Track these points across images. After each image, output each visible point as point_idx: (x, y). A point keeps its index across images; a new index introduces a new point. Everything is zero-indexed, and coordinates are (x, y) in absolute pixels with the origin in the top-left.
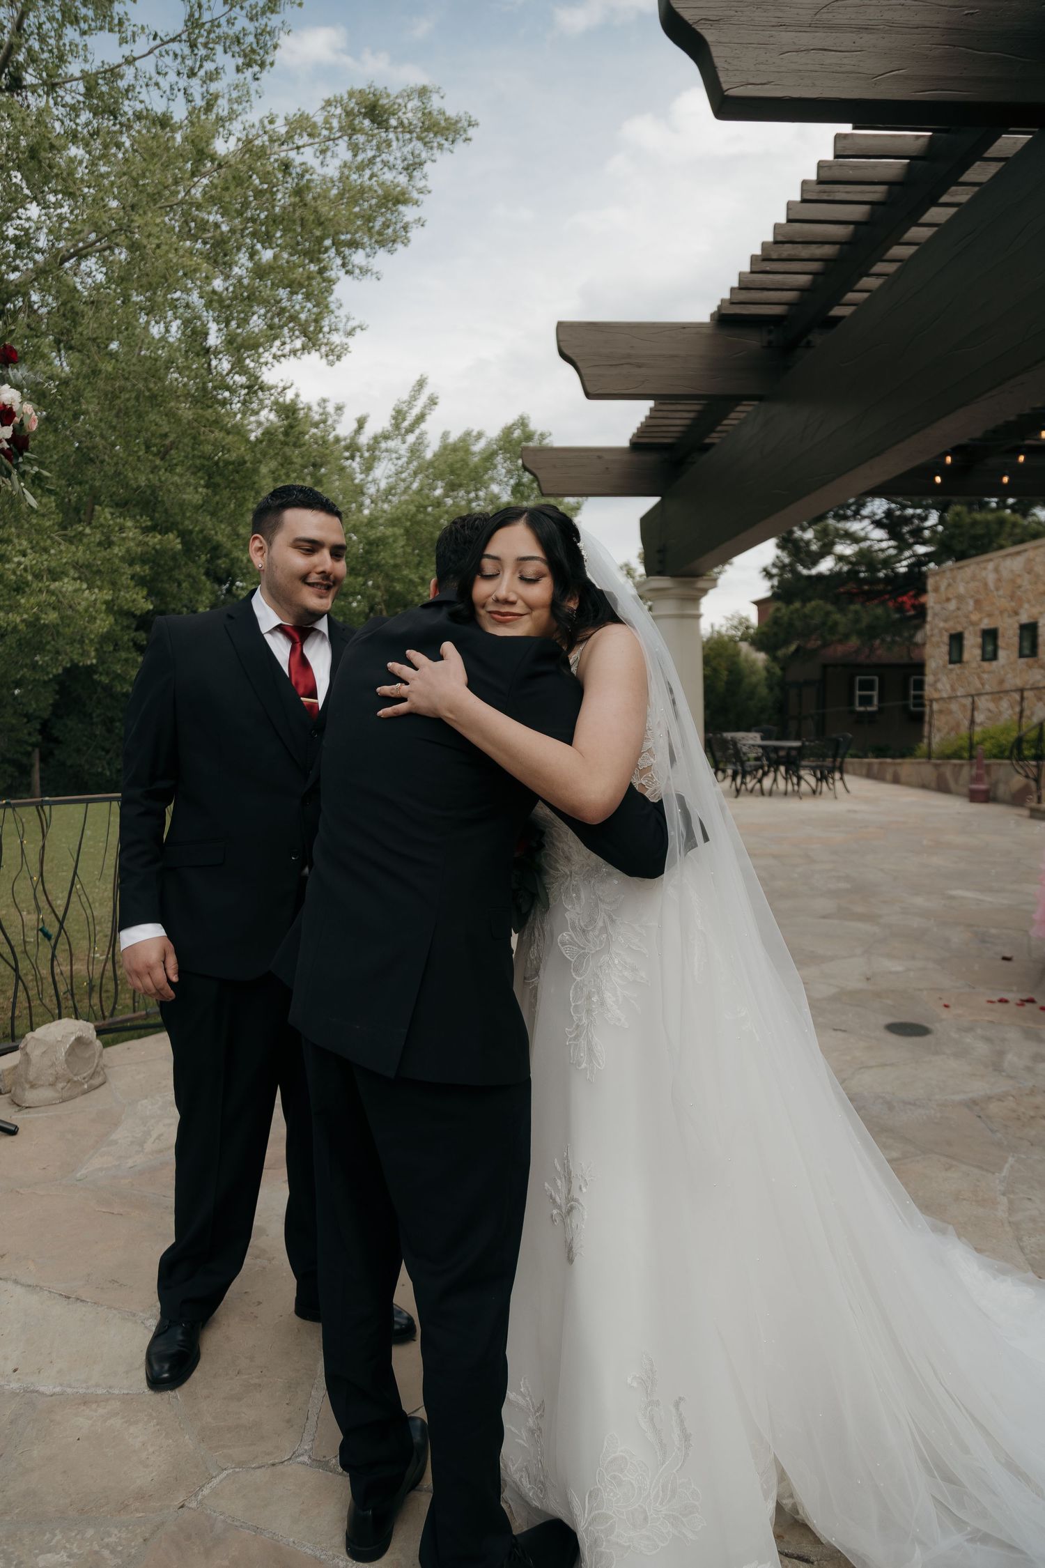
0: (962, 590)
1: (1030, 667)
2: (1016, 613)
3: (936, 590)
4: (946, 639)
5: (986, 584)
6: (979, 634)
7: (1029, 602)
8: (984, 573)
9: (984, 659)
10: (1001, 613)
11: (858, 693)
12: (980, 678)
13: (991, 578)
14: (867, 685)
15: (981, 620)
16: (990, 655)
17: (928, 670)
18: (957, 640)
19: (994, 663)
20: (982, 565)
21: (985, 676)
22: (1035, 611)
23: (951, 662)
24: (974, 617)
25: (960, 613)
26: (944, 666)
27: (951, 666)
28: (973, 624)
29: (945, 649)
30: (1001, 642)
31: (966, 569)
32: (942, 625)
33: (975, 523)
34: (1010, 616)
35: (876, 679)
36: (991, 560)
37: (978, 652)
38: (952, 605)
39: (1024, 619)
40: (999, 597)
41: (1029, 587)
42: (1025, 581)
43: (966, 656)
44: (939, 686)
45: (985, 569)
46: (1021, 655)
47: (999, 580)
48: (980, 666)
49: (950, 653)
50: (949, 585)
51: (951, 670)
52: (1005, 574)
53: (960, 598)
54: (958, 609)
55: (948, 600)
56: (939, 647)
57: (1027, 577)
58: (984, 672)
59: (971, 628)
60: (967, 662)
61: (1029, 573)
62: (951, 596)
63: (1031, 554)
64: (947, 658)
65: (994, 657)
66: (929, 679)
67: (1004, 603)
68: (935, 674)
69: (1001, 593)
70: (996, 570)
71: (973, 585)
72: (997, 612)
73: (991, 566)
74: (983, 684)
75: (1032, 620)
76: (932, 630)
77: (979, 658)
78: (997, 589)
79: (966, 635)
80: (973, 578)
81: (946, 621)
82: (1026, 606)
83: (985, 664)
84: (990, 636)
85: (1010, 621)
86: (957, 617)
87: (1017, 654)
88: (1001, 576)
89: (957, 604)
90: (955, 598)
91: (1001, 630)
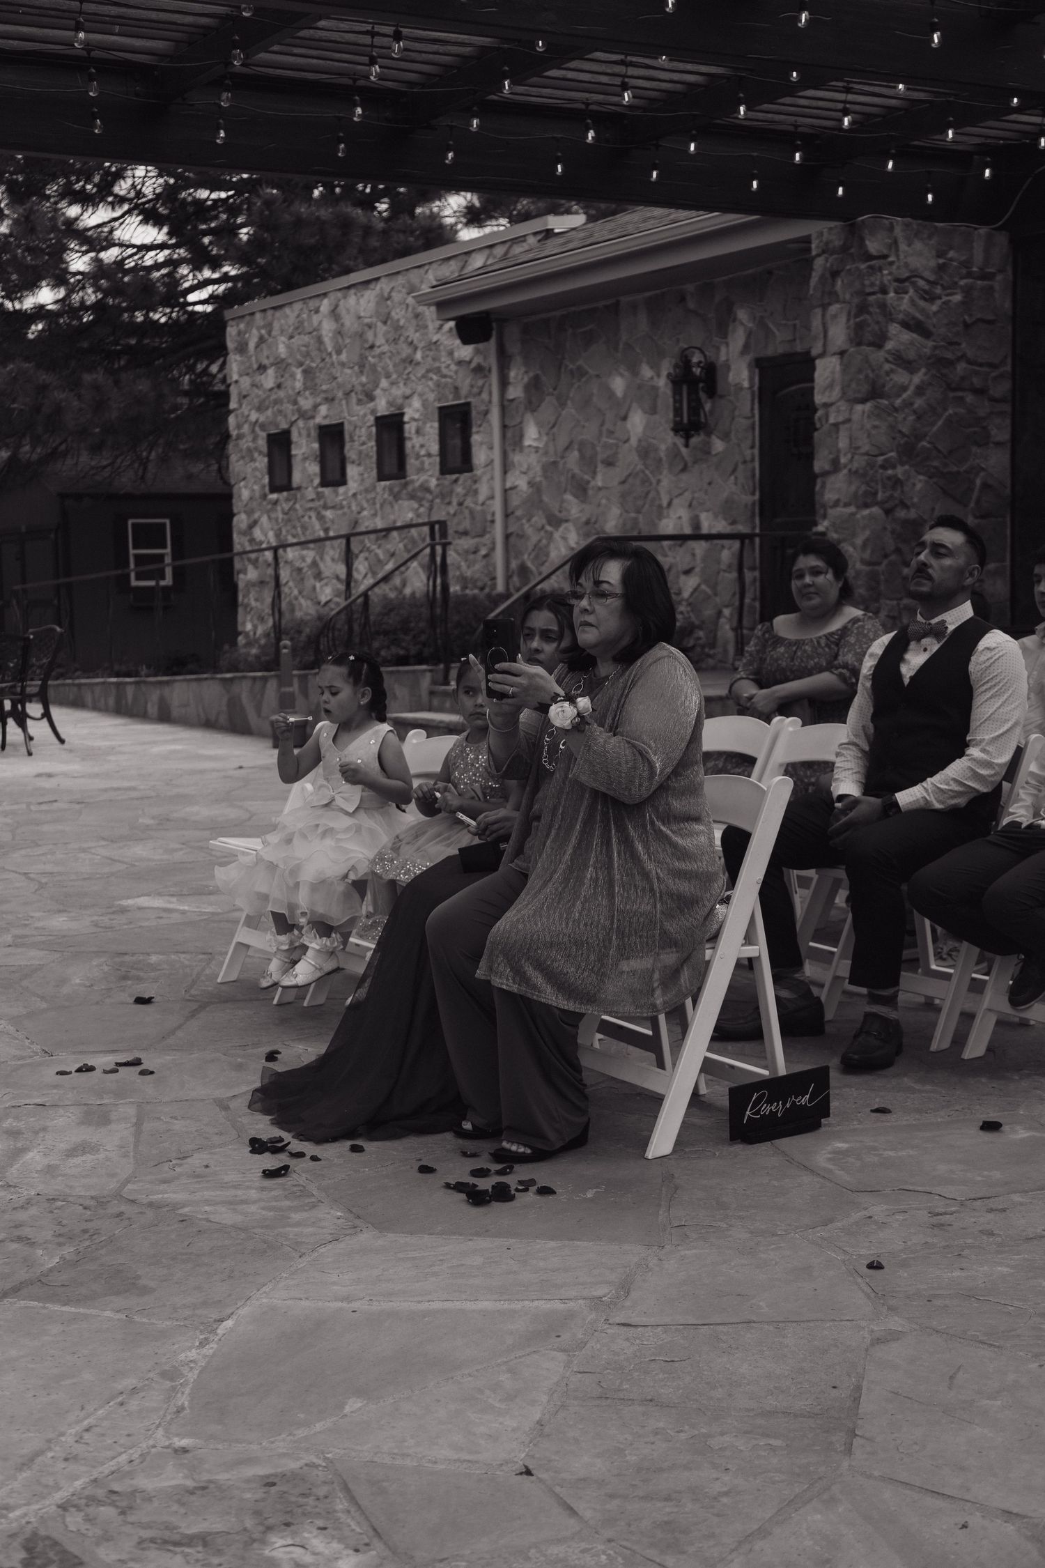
0: (282, 350)
1: (397, 497)
2: (371, 398)
3: (242, 348)
4: (262, 443)
5: (320, 340)
6: (314, 433)
7: (388, 376)
8: (315, 319)
9: (324, 483)
10: (347, 394)
11: (132, 552)
12: (321, 518)
13: (328, 327)
14: (150, 536)
15: (316, 407)
16: (333, 476)
17: (237, 506)
18: (280, 444)
19: (341, 490)
20: (312, 304)
21: (329, 514)
22: (398, 392)
23: (274, 489)
24: (306, 403)
25: (282, 394)
26: (264, 496)
27: (274, 496)
28: (305, 415)
29: (262, 462)
30: (351, 451)
31: (287, 310)
32: (254, 416)
33: (299, 222)
34: (359, 402)
35: (167, 522)
36: (325, 295)
37: (314, 468)
38: (269, 379)
39: (382, 406)
40: (343, 365)
41: (385, 348)
42: (379, 336)
43: (297, 478)
44: (257, 533)
45: (317, 311)
46: (381, 478)
47: (339, 333)
48: (319, 496)
49: (271, 470)
50: (262, 340)
51: (276, 502)
52: (348, 322)
53: (281, 365)
54: (279, 386)
55: (262, 368)
56: (253, 460)
57: (382, 329)
58: (325, 507)
59: (301, 423)
60: (299, 488)
61: (385, 323)
62: (266, 362)
63: (384, 286)
64: (265, 480)
65: (342, 481)
66: (241, 521)
67: (348, 376)
68: (249, 513)
69: (343, 357)
70: (334, 314)
71: (299, 340)
72: (340, 394)
73: (325, 305)
74: (326, 530)
75: (393, 410)
76: (239, 427)
77: (317, 481)
78: (339, 352)
79: (295, 436)
80: (299, 328)
81: (260, 409)
82: (384, 383)
83: (327, 491)
84: (332, 436)
85: (361, 410)
86: (276, 402)
87: (374, 473)
88: (342, 325)
89: (277, 377)
90: (272, 365)
91: (347, 427)
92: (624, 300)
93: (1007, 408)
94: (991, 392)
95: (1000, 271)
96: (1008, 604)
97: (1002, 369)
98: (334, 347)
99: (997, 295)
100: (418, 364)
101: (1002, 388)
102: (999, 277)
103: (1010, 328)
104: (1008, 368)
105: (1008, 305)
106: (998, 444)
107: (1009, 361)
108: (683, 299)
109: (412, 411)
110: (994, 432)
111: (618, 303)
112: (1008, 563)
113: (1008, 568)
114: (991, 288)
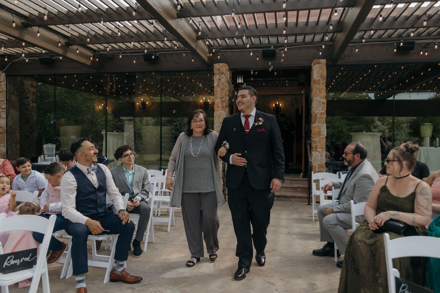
93: (5, 111)
94: (2, 107)
95: (3, 81)
96: (6, 153)
97: (4, 102)
99: (3, 86)
101: (4, 106)
102: (3, 82)
103: (6, 94)
104: (5, 102)
105: (5, 89)
106: (3, 118)
107: (6, 100)
110: (2, 116)
112: (6, 144)
113: (6, 145)
114: (1, 84)
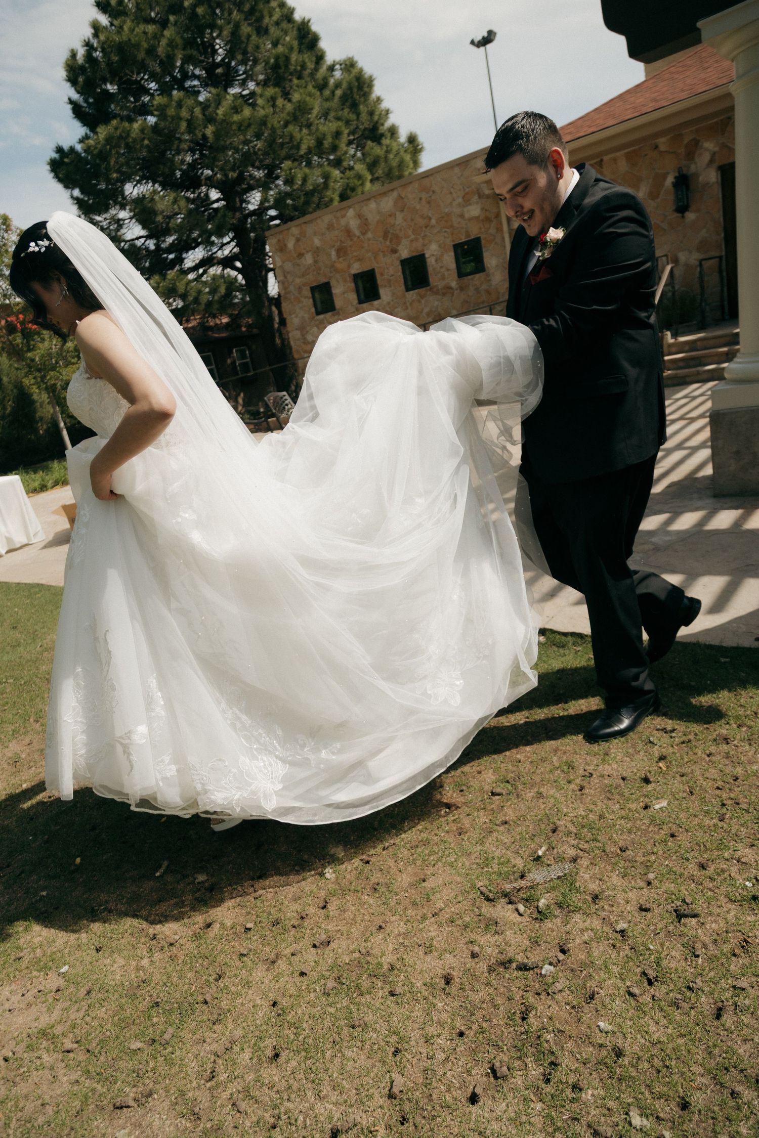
0: (317, 242)
2: (394, 251)
3: (280, 249)
4: (307, 292)
5: (348, 231)
6: (349, 279)
7: (407, 237)
8: (343, 221)
9: (361, 302)
10: (374, 254)
13: (354, 224)
15: (349, 266)
16: (369, 296)
18: (321, 290)
19: (377, 302)
20: (343, 212)
22: (417, 244)
23: (320, 313)
24: (340, 265)
25: (319, 265)
26: (313, 318)
27: (320, 316)
28: (338, 272)
29: (307, 302)
30: (382, 281)
31: (318, 221)
32: (298, 281)
34: (384, 256)
36: (349, 207)
37: (352, 297)
38: (308, 260)
39: (405, 254)
40: (369, 240)
41: (404, 224)
42: (399, 219)
43: (339, 304)
45: (343, 216)
46: (408, 290)
47: (365, 224)
48: (359, 310)
49: (316, 304)
50: (298, 240)
52: (371, 217)
53: (317, 251)
54: (316, 262)
55: (300, 255)
56: (300, 302)
57: (400, 215)
59: (337, 276)
60: (341, 309)
61: (401, 211)
62: (303, 251)
63: (400, 192)
64: (313, 310)
65: (375, 296)
67: (374, 244)
69: (369, 235)
70: (360, 216)
71: (330, 234)
72: (368, 255)
73: (351, 213)
75: (415, 254)
76: (286, 288)
77: (356, 302)
78: (364, 234)
79: (333, 283)
80: (330, 227)
81: (302, 276)
82: (405, 242)
83: (366, 306)
84: (365, 279)
85: (388, 259)
86: (315, 269)
87: (403, 287)
88: (366, 219)
89: (314, 258)
90: (308, 252)
91: (376, 271)
92: (606, 158)
98: (361, 232)
100: (433, 226)
108: (656, 147)
109: (432, 251)
111: (602, 160)
